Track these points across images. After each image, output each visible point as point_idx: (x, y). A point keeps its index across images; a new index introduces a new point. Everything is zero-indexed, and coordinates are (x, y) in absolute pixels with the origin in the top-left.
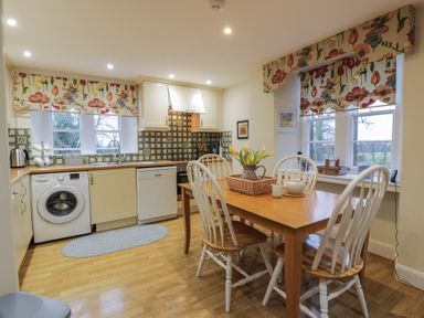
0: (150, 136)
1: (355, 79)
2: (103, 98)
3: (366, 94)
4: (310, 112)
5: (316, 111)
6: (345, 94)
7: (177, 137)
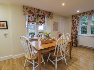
1: (40, 19)
3: (42, 22)
4: (31, 23)
5: (32, 23)
6: (38, 21)
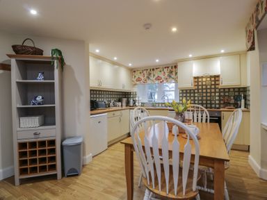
0: (186, 93)
2: (161, 75)
7: (207, 93)
